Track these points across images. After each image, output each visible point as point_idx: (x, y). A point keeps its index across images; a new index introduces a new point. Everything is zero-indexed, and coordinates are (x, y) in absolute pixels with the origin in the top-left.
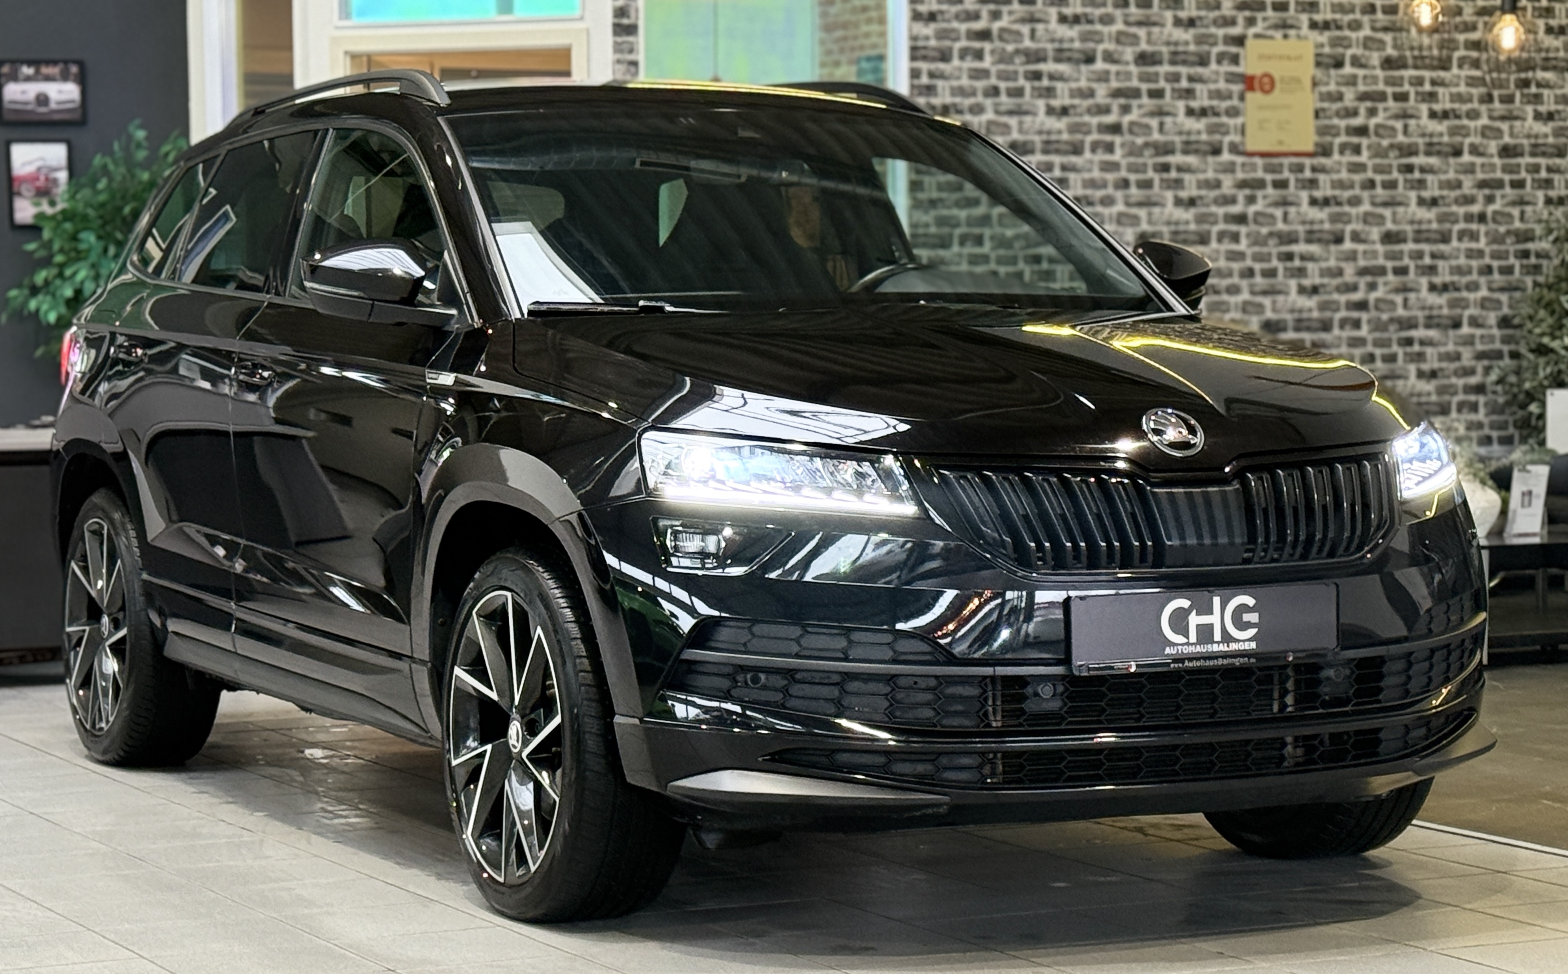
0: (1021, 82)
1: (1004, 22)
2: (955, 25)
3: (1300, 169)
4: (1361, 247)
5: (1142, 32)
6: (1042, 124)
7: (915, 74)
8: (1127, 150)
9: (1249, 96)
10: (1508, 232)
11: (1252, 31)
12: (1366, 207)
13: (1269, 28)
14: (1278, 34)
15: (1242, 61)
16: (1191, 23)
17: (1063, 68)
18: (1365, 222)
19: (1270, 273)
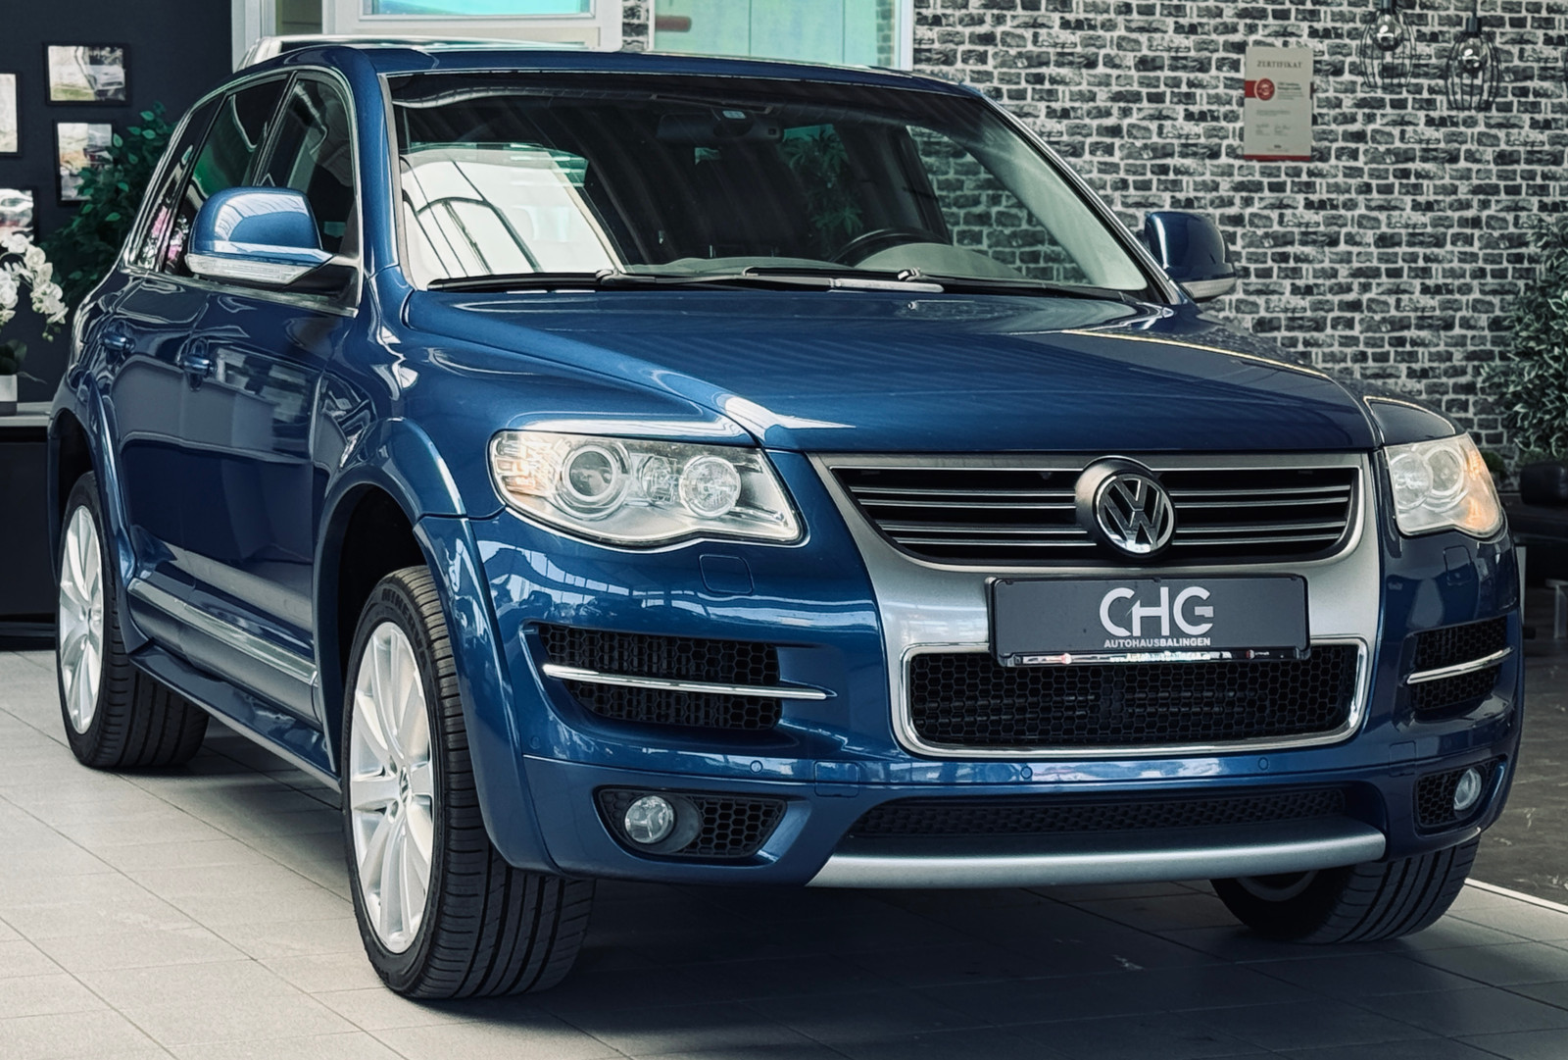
0: (1023, 85)
1: (1006, 27)
2: (959, 28)
3: (1297, 173)
4: (1355, 250)
5: (1143, 38)
6: (1044, 126)
8: (1125, 152)
9: (1247, 100)
10: (1502, 236)
11: (1252, 38)
12: (1362, 211)
13: (1269, 35)
14: (1279, 42)
15: (1242, 68)
16: (1193, 29)
17: (1065, 71)
18: (1360, 225)
19: (1266, 273)
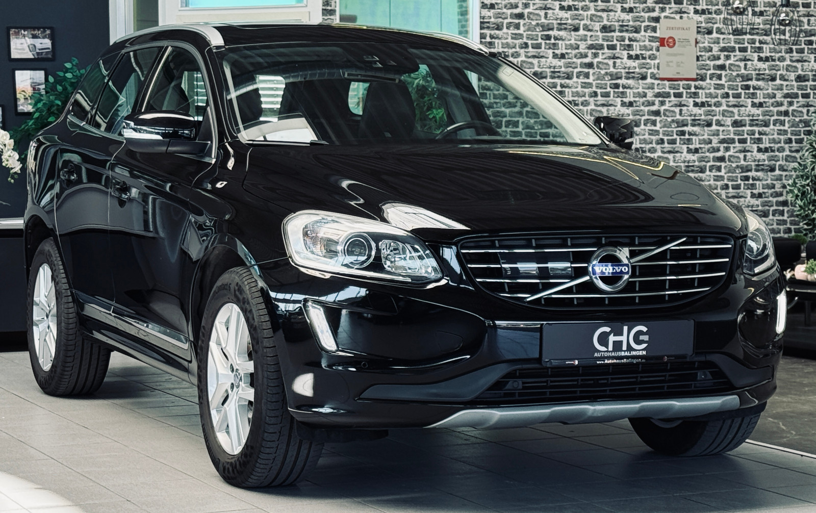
0: (540, 41)
1: (530, 10)
2: (505, 10)
3: (689, 87)
4: (721, 129)
5: (604, 15)
6: (551, 63)
7: (483, 36)
8: (596, 76)
9: (661, 48)
10: (801, 121)
11: (663, 15)
12: (724, 107)
13: (672, 13)
14: (678, 16)
15: (658, 31)
16: (631, 10)
17: (562, 33)
18: (723, 115)
19: (673, 142)
